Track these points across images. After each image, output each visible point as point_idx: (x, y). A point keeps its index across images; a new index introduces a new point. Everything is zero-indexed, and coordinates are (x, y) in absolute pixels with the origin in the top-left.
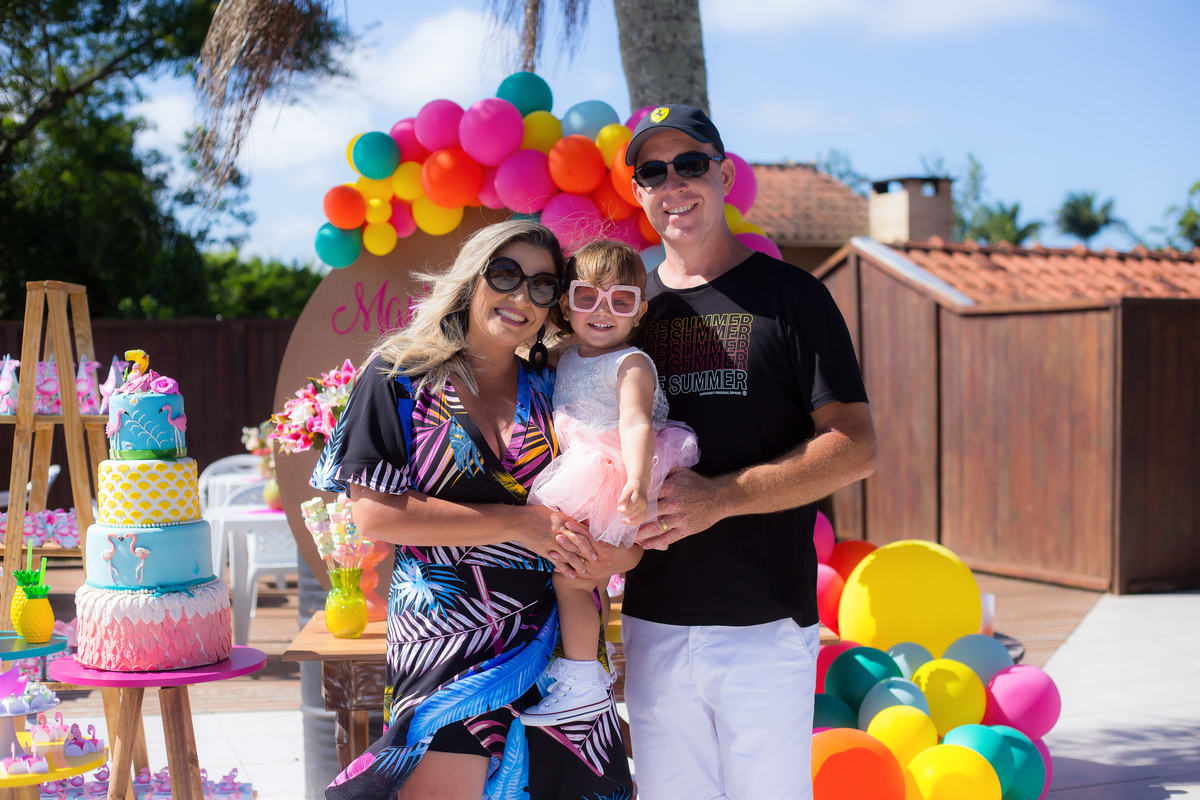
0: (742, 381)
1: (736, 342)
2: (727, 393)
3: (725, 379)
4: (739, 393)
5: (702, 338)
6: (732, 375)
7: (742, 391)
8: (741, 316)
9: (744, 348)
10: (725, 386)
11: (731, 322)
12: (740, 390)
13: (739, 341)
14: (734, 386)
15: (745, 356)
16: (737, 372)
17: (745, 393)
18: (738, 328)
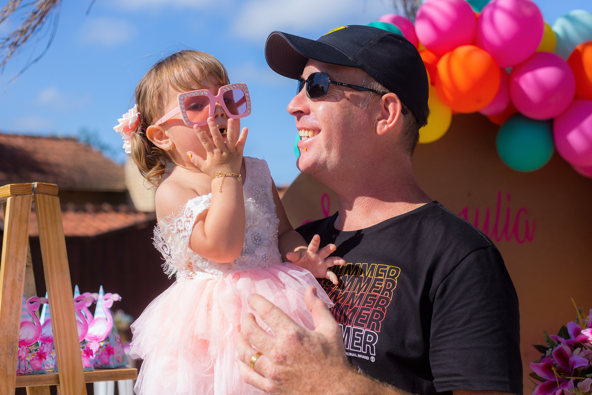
0: (371, 344)
1: (377, 298)
2: (354, 355)
3: (354, 339)
4: (367, 358)
5: (360, 289)
6: (361, 336)
7: (370, 356)
8: (388, 269)
9: (383, 307)
10: (353, 347)
11: (378, 275)
12: (368, 355)
13: (381, 298)
14: (362, 348)
15: (382, 315)
16: (367, 333)
17: (373, 359)
18: (384, 283)
